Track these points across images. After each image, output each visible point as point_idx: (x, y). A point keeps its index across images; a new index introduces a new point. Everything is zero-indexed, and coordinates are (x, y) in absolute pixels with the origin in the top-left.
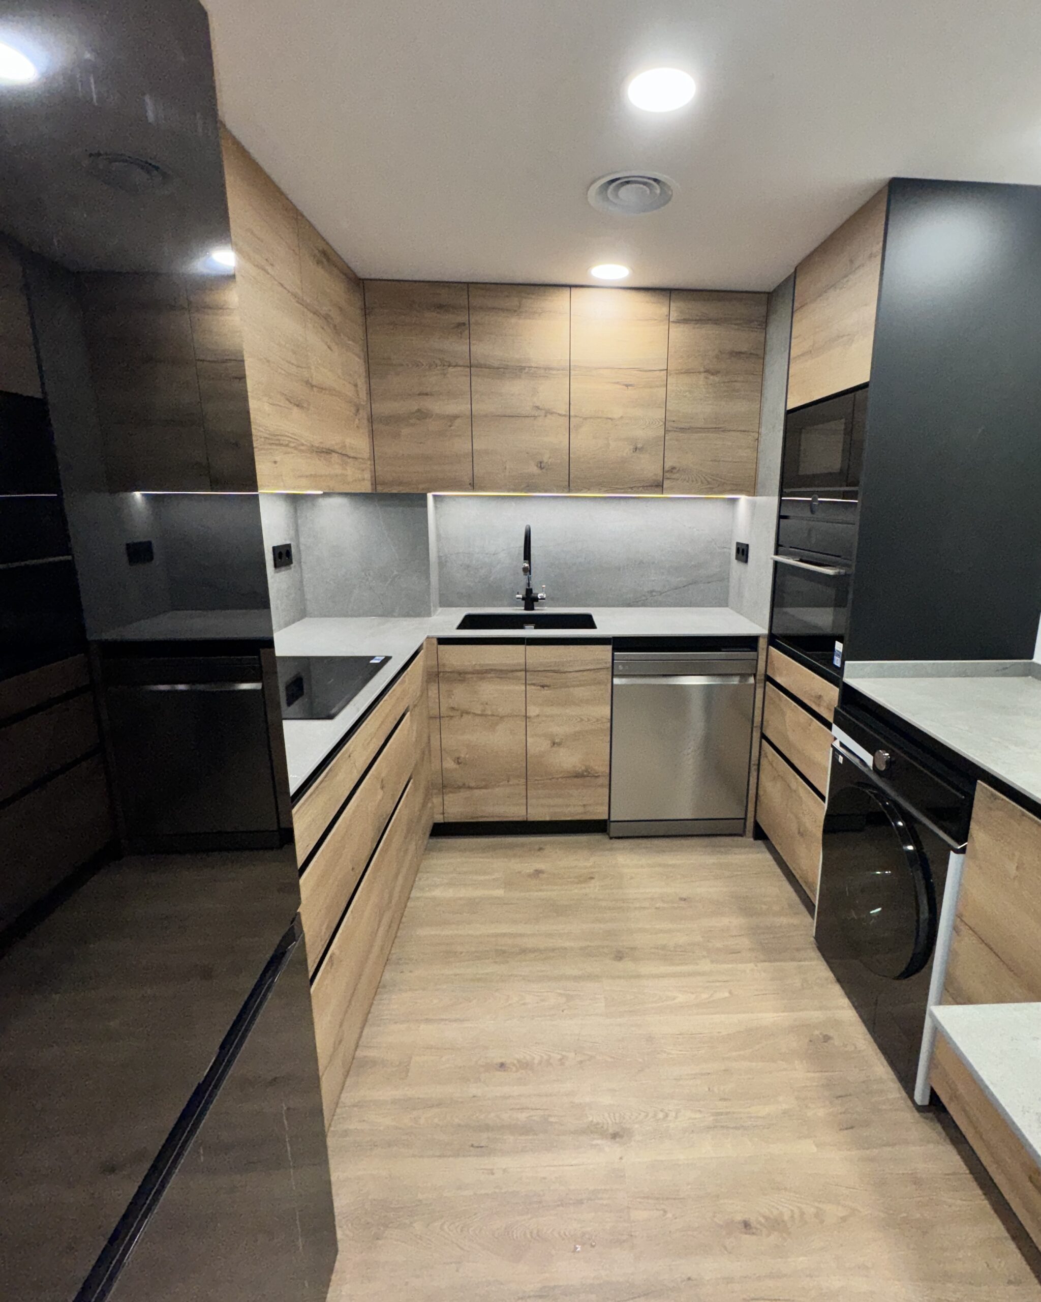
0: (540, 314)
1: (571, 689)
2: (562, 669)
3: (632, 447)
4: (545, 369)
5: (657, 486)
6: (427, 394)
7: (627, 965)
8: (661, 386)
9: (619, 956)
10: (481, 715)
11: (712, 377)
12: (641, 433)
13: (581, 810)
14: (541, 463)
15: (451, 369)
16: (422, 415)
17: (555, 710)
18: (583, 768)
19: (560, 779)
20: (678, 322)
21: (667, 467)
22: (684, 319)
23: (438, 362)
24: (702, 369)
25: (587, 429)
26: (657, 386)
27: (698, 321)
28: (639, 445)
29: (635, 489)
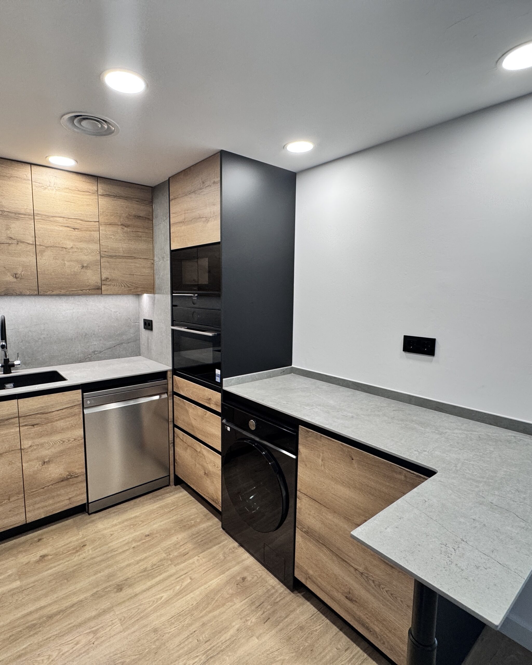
0: (9, 178)
1: (54, 423)
2: (46, 411)
3: (80, 265)
4: (15, 214)
5: (98, 289)
7: (127, 592)
8: (96, 231)
9: (119, 588)
11: (126, 229)
12: (86, 258)
13: (67, 502)
14: (16, 274)
17: (43, 440)
18: (67, 473)
19: (51, 486)
20: (102, 195)
21: (103, 278)
22: (107, 195)
24: (120, 224)
25: (48, 253)
26: (94, 231)
27: (115, 196)
28: (85, 265)
29: (84, 291)
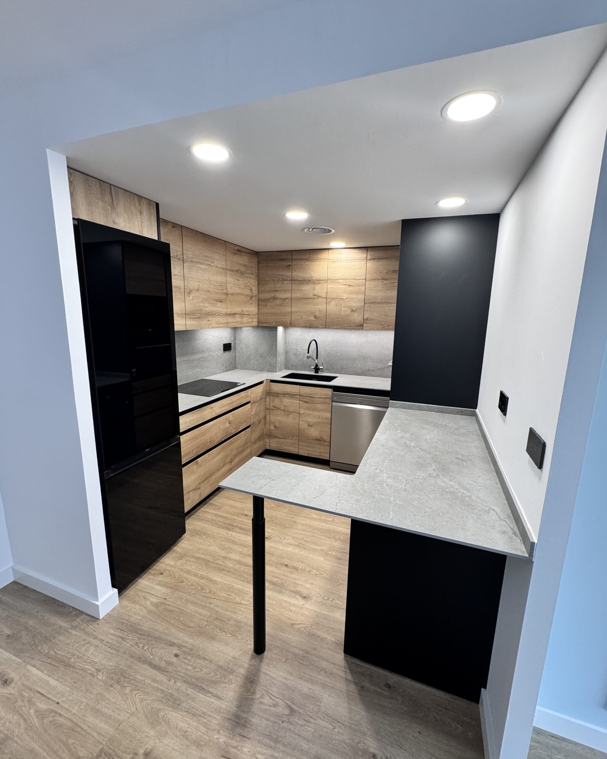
0: (317, 260)
1: (316, 405)
2: (312, 396)
3: (351, 310)
4: (318, 280)
5: (361, 326)
6: (276, 291)
8: (363, 286)
10: (284, 410)
11: (385, 281)
12: (354, 304)
13: (319, 454)
14: (315, 316)
15: (285, 282)
16: (275, 298)
17: (310, 412)
18: (320, 437)
19: (311, 440)
20: (370, 260)
21: (365, 318)
22: (373, 259)
23: (281, 279)
24: (380, 278)
25: (333, 303)
26: (361, 286)
27: (379, 259)
28: (354, 309)
29: (352, 327)
